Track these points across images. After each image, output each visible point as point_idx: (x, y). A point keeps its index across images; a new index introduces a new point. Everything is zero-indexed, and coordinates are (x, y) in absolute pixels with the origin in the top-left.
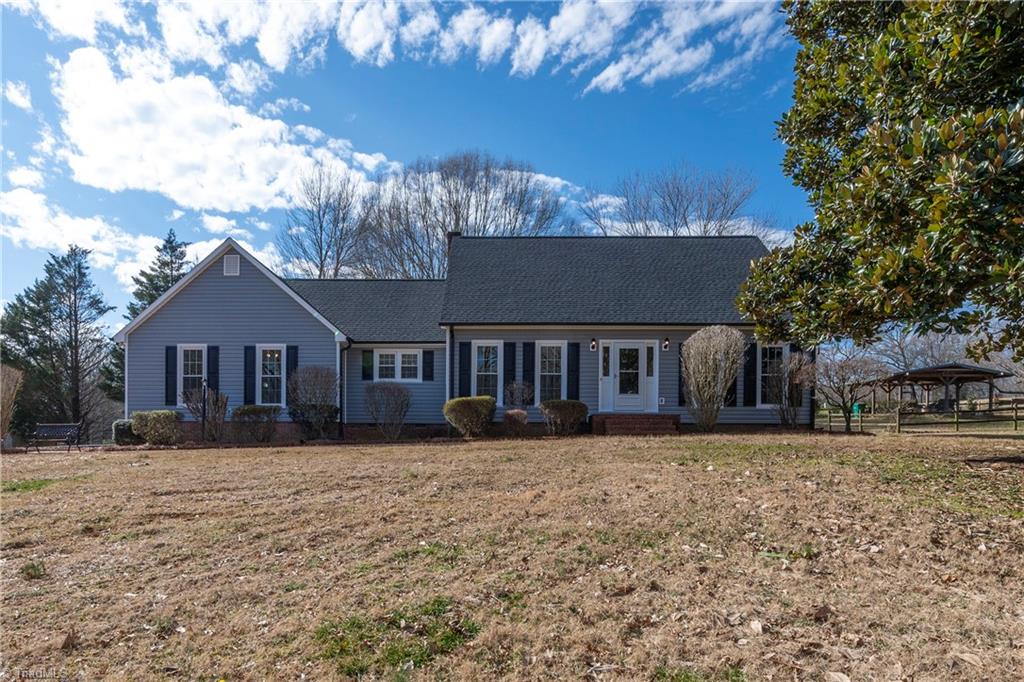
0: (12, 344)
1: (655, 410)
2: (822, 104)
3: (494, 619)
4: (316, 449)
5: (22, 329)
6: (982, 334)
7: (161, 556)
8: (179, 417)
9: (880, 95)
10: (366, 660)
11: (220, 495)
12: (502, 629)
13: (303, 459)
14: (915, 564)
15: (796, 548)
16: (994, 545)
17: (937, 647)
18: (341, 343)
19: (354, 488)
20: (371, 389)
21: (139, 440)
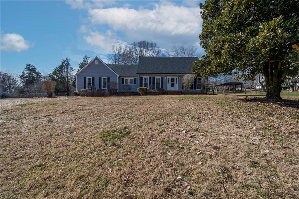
0: (55, 77)
1: (178, 90)
2: (206, 32)
3: (135, 130)
4: (112, 97)
5: (57, 74)
6: (237, 76)
7: (75, 118)
8: (86, 91)
9: (216, 30)
10: (108, 138)
11: (90, 106)
12: (136, 132)
13: (109, 99)
14: (218, 120)
15: (196, 116)
16: (233, 116)
17: (217, 136)
18: (118, 77)
19: (116, 105)
20: (123, 86)
21: (79, 95)
